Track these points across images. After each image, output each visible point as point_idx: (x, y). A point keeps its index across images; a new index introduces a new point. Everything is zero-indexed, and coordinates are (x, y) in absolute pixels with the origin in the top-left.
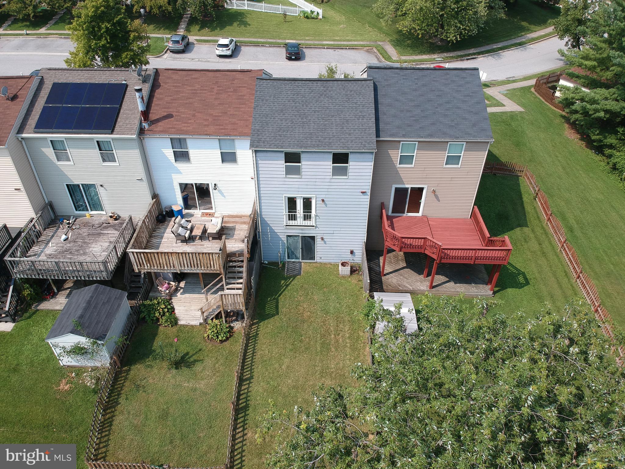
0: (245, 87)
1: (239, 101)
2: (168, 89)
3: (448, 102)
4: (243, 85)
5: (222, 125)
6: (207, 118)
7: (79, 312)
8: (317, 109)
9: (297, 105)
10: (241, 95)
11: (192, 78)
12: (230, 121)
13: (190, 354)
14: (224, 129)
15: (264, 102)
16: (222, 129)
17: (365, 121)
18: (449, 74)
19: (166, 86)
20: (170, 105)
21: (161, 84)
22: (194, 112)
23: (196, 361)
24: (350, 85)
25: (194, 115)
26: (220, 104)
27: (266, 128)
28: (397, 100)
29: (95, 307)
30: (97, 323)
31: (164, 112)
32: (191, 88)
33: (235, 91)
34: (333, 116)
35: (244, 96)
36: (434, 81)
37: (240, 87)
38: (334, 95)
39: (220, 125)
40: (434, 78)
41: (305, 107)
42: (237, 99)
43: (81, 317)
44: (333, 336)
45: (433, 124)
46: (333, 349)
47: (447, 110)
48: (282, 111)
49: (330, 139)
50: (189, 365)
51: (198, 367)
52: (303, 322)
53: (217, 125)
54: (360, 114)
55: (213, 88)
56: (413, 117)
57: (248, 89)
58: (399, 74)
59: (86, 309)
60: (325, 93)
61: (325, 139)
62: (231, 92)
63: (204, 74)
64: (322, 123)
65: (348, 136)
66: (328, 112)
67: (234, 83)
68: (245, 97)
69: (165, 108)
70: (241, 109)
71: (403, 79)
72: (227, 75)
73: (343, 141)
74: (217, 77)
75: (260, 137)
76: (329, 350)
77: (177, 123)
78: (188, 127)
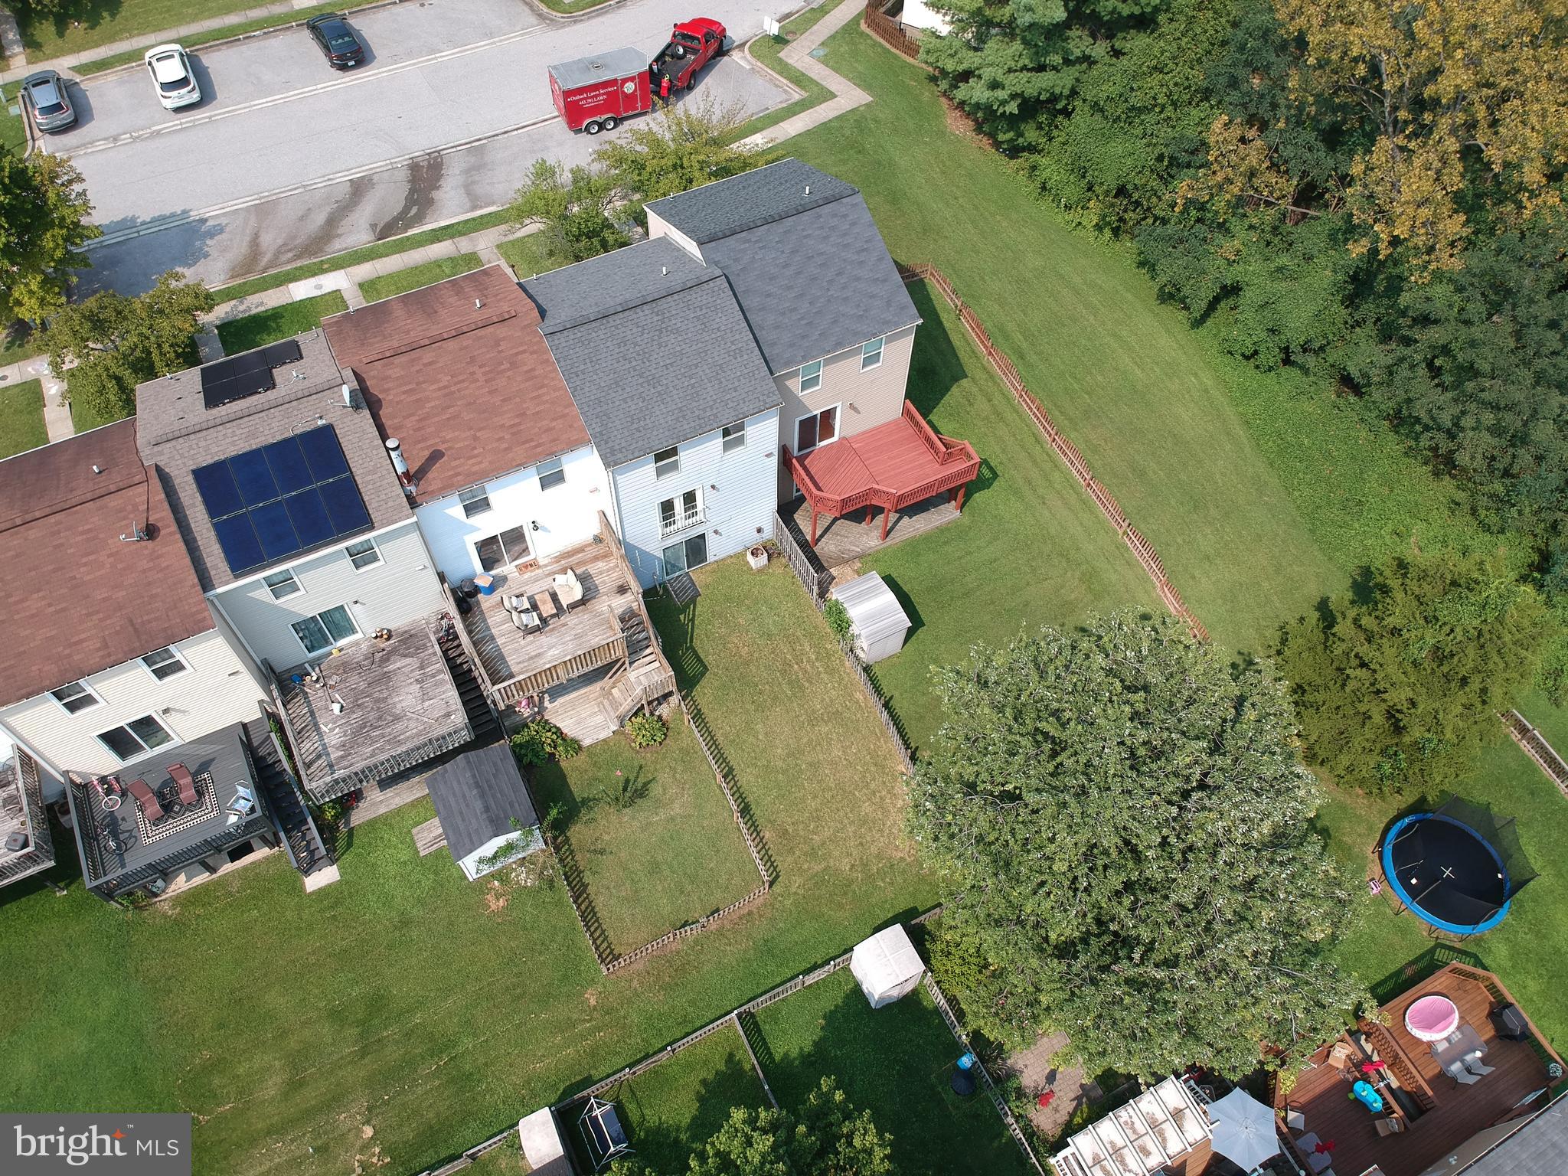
0: (524, 352)
1: (531, 383)
2: (398, 403)
3: (839, 274)
4: (521, 349)
5: (532, 440)
6: (501, 435)
7: (478, 805)
8: (668, 362)
9: (634, 363)
10: (527, 372)
11: (425, 365)
12: (540, 428)
13: (632, 778)
14: (539, 445)
15: (581, 377)
16: (536, 447)
17: (746, 357)
18: (820, 216)
19: (391, 397)
20: (423, 432)
21: (380, 396)
22: (472, 432)
23: (645, 784)
24: (694, 296)
25: (475, 438)
26: (503, 401)
27: (610, 425)
28: (769, 295)
29: (490, 787)
30: (512, 805)
31: (422, 449)
32: (435, 387)
33: (514, 365)
34: (696, 366)
35: (533, 370)
36: (806, 237)
37: (517, 354)
38: (679, 325)
39: (527, 441)
40: (803, 230)
41: (648, 364)
42: (527, 380)
43: (487, 809)
44: (796, 666)
45: (835, 322)
46: (807, 685)
47: (844, 288)
48: (617, 383)
49: (711, 407)
50: (641, 793)
51: (656, 790)
52: (747, 664)
53: (524, 443)
54: (733, 347)
55: (474, 373)
56: (802, 318)
57: (532, 353)
58: (749, 241)
59: (482, 795)
60: (663, 326)
61: (704, 410)
62: (509, 370)
63: (440, 348)
64: (686, 384)
65: (734, 394)
66: (685, 360)
67: (502, 351)
68: (537, 373)
69: (419, 442)
70: (545, 398)
71: (761, 248)
72: (481, 338)
73: (731, 405)
74: (466, 347)
75: (610, 444)
76: (802, 688)
77: (457, 462)
78: (481, 462)
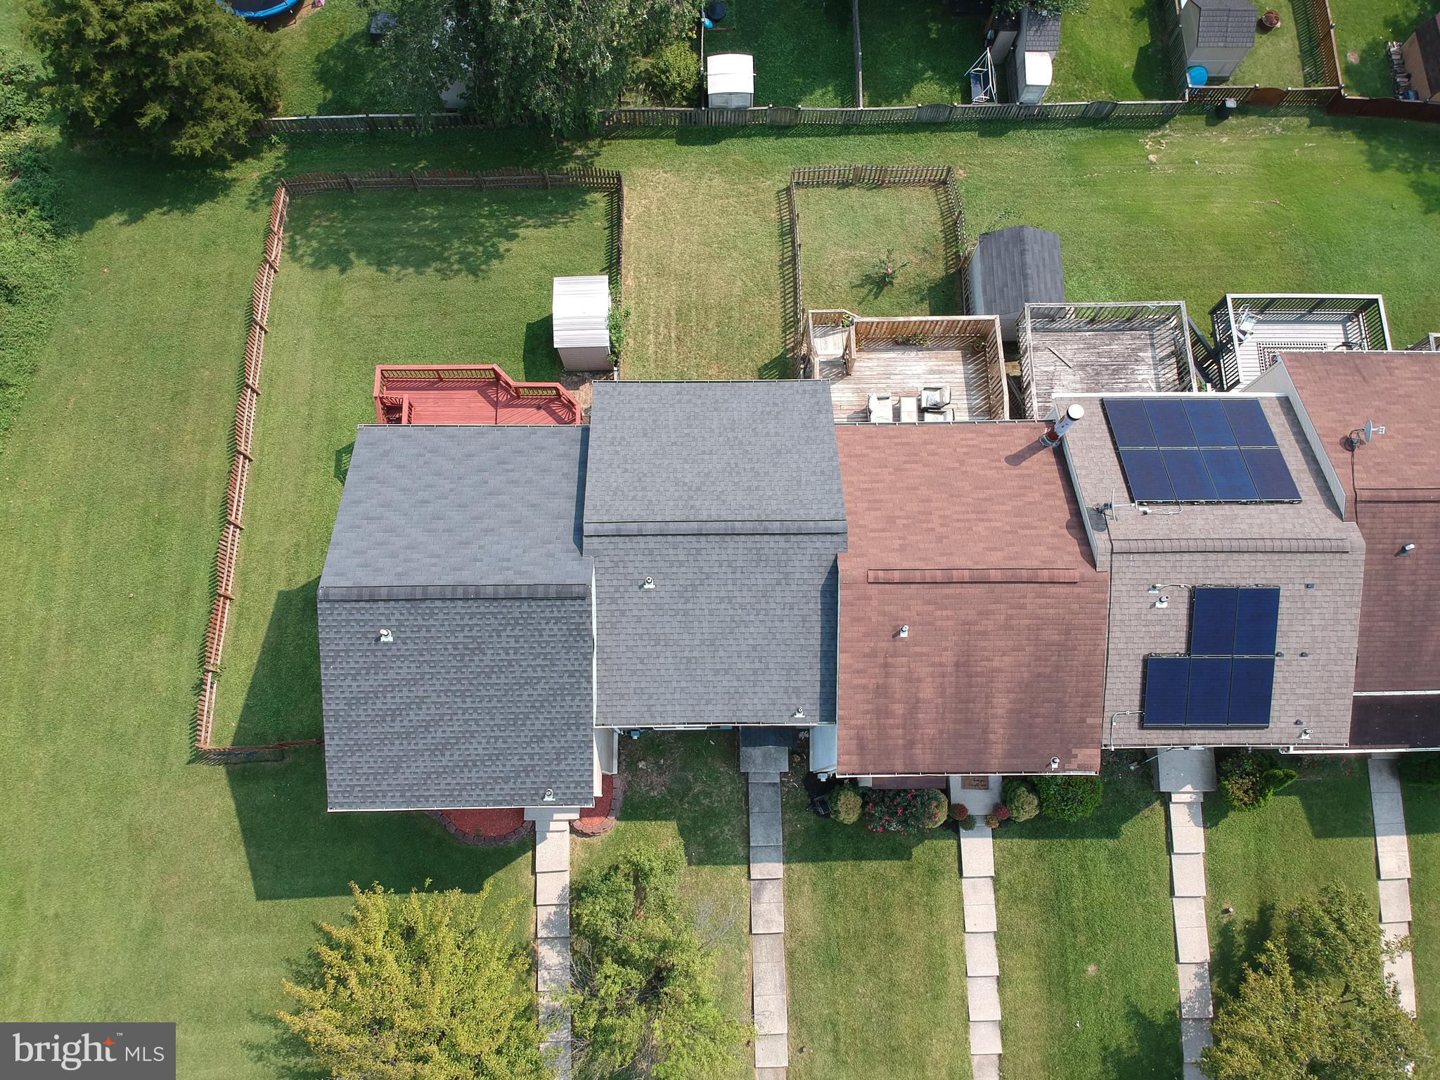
0: (873, 531)
1: (877, 497)
2: (1045, 520)
3: (424, 502)
4: (877, 534)
5: (896, 444)
6: (931, 458)
8: (706, 457)
9: (748, 466)
10: (876, 509)
11: (1002, 550)
12: (884, 452)
14: (890, 437)
15: (818, 470)
16: (894, 437)
17: (609, 436)
18: (398, 574)
19: (1052, 527)
20: (1021, 483)
21: (1065, 531)
22: (964, 469)
24: (635, 513)
25: (962, 462)
26: (916, 489)
27: (805, 417)
28: (533, 506)
29: (1013, 274)
30: (999, 255)
31: (1027, 468)
32: (993, 524)
33: (891, 520)
34: (674, 444)
35: (868, 509)
36: (438, 556)
37: (883, 530)
38: (672, 489)
39: (902, 444)
40: (435, 565)
41: (732, 462)
42: (880, 501)
44: (673, 335)
45: (470, 456)
46: (673, 312)
47: (430, 486)
48: (779, 452)
49: (680, 402)
51: (855, 275)
53: (908, 444)
54: (618, 448)
55: (942, 525)
56: (508, 471)
57: (865, 526)
58: (519, 573)
59: (1023, 265)
60: (692, 493)
61: (689, 401)
62: (899, 517)
63: (977, 563)
64: (696, 431)
65: (646, 406)
66: (685, 453)
67: (900, 538)
68: (866, 505)
69: (1029, 475)
70: (866, 478)
71: (508, 560)
72: (921, 559)
73: (655, 398)
74: (943, 555)
75: (813, 400)
76: (679, 312)
77: (988, 446)
78: (962, 439)
